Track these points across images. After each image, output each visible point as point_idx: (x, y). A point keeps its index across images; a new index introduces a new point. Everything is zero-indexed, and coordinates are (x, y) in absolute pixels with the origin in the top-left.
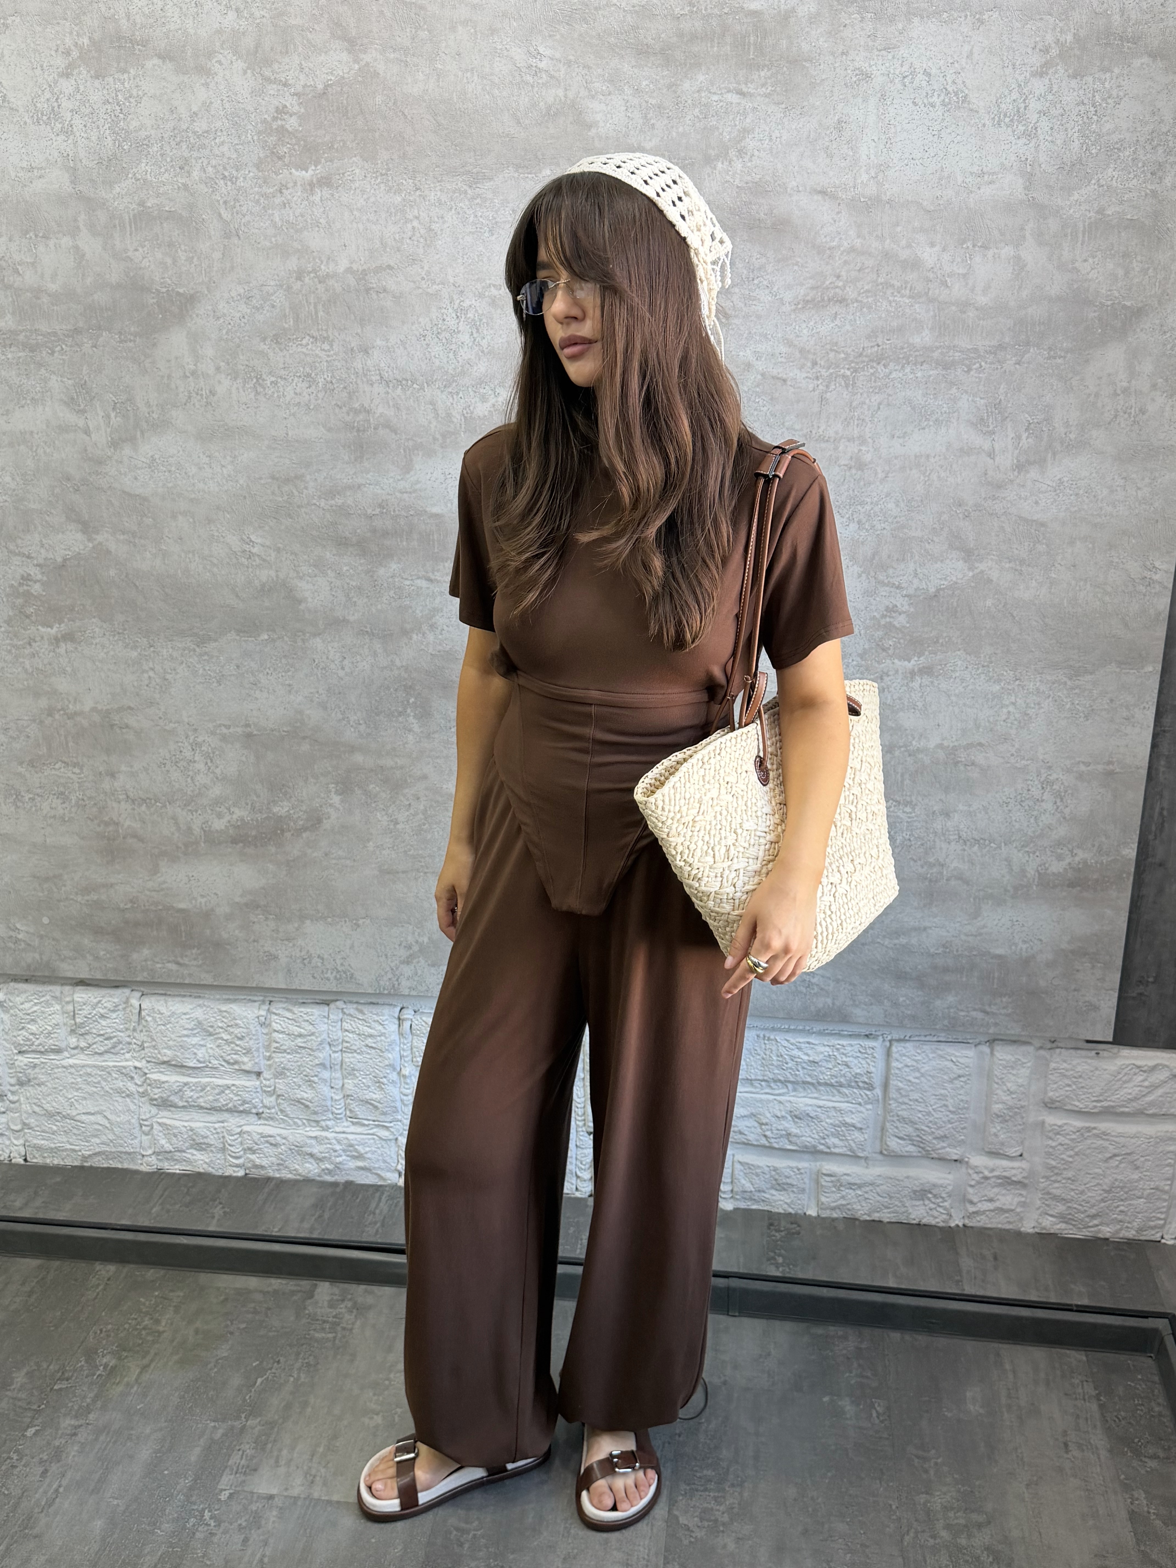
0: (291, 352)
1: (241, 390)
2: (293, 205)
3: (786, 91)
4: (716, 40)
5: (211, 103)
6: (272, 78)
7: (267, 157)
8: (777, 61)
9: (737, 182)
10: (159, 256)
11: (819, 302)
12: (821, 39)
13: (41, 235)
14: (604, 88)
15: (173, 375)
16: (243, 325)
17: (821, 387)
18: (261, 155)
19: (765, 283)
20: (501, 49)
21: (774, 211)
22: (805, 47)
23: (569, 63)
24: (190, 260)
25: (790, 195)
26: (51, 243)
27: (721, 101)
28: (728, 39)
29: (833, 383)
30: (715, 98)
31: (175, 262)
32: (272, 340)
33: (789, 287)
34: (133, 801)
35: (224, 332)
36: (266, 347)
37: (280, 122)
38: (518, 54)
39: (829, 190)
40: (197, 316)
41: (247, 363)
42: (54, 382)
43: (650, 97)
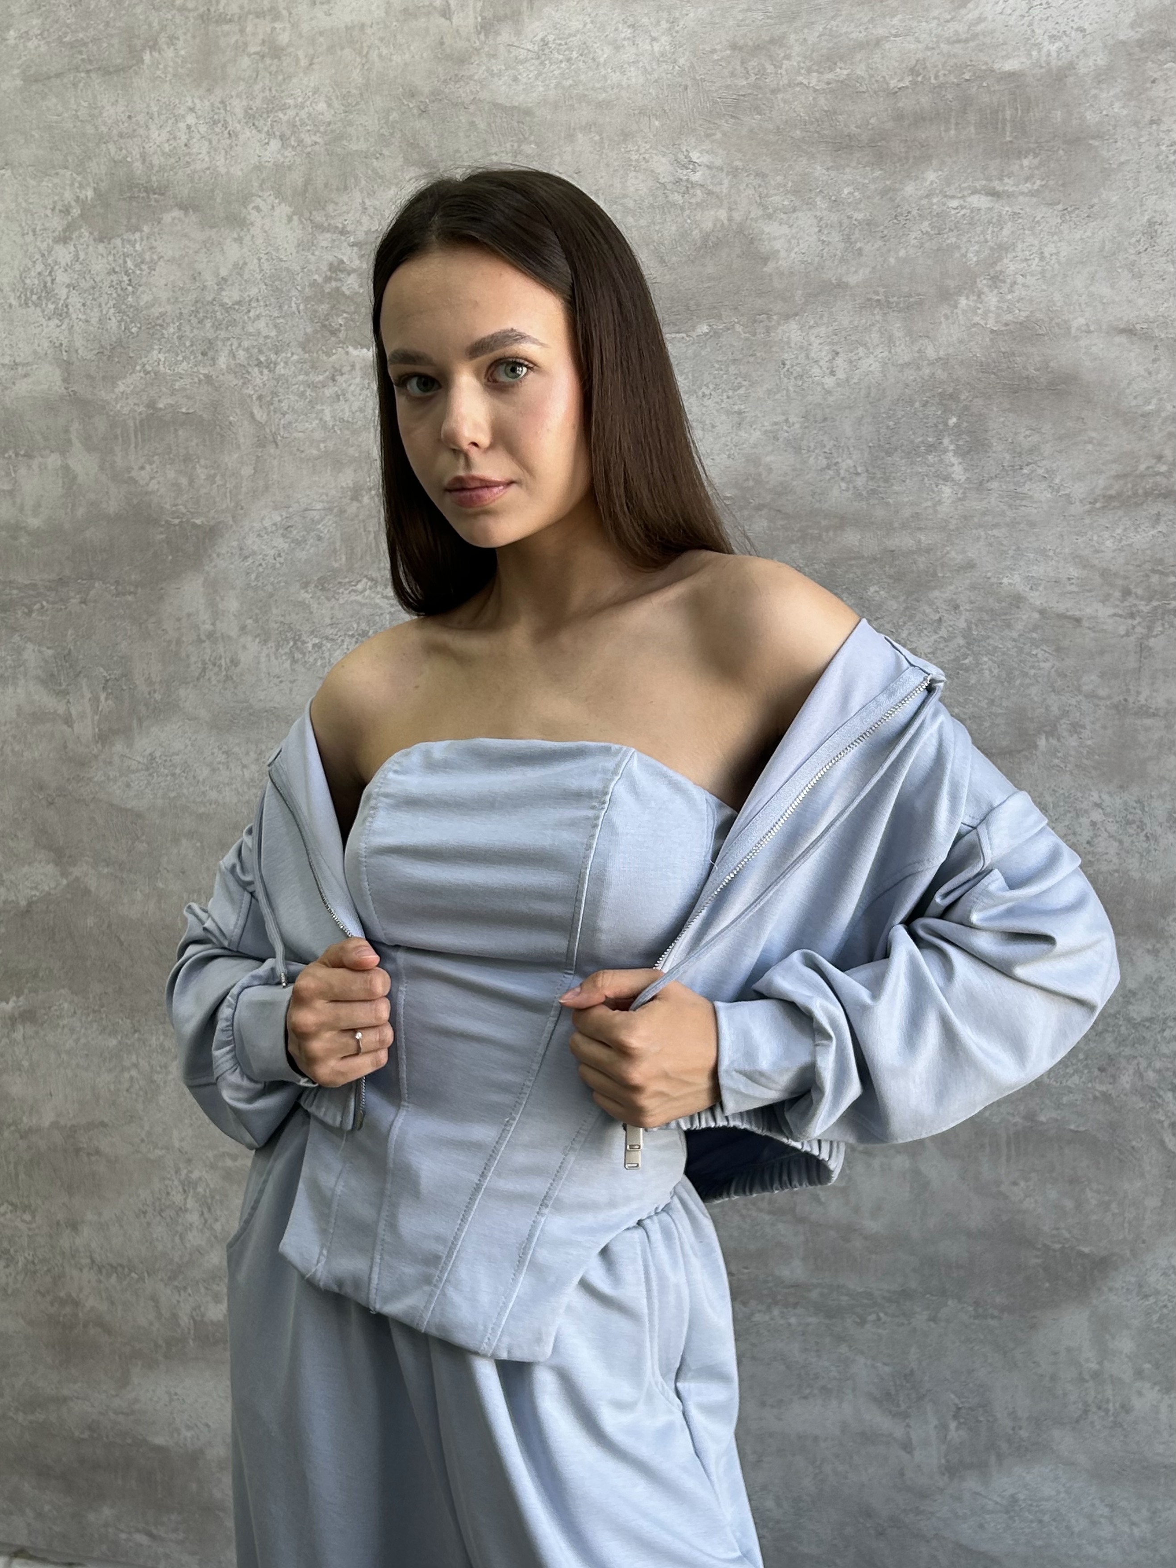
0: (341, 601)
1: (273, 658)
2: (349, 396)
3: (1063, 185)
4: (953, 121)
5: (245, 264)
6: (326, 224)
7: (316, 332)
8: (1047, 142)
9: (991, 324)
10: (171, 474)
11: (1129, 497)
12: (1117, 105)
13: (22, 452)
14: (786, 203)
15: (184, 639)
16: (278, 565)
17: (1139, 630)
18: (309, 330)
19: (1041, 471)
20: (637, 160)
21: (1052, 364)
22: (1091, 117)
23: (734, 172)
24: (211, 479)
25: (1077, 339)
26: (35, 463)
27: (963, 207)
28: (972, 117)
29: (1159, 623)
30: (954, 203)
31: (191, 482)
32: (316, 586)
33: (1079, 477)
34: (100, 1271)
35: (253, 576)
36: (309, 596)
37: (334, 284)
38: (662, 165)
39: (1138, 327)
40: (218, 555)
41: (282, 619)
42: (30, 654)
43: (855, 210)
